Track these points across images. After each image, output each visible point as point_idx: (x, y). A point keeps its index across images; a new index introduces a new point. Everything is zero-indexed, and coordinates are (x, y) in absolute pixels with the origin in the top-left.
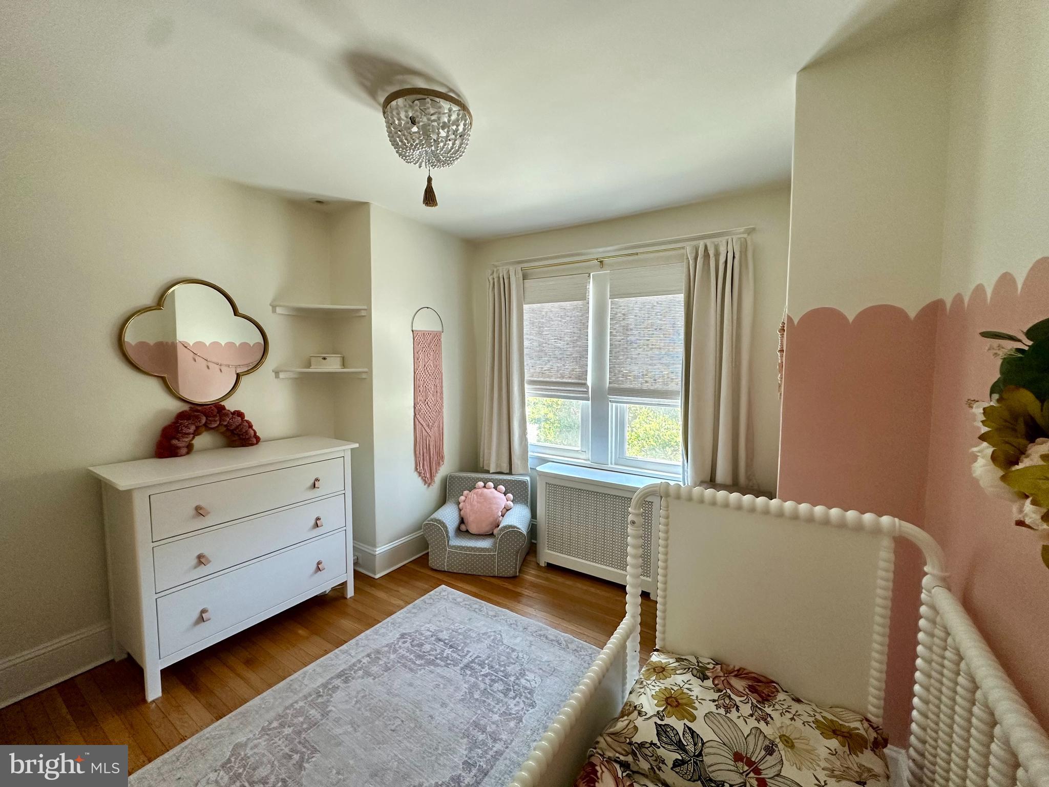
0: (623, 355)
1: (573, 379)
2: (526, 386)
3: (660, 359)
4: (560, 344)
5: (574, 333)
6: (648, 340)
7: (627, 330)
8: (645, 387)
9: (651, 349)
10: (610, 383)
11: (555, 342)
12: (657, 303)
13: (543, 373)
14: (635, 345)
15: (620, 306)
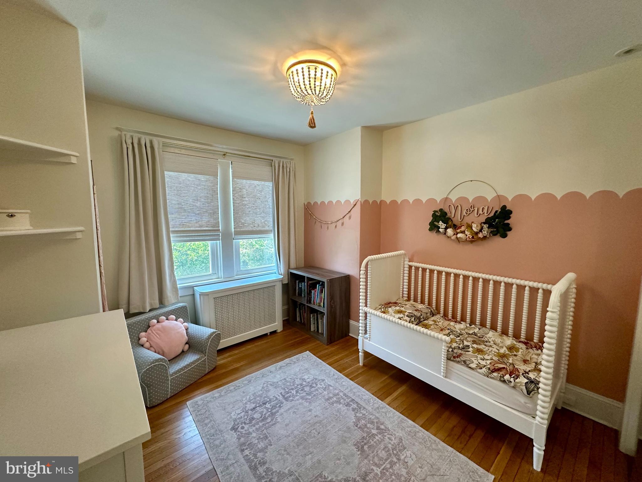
0: (241, 212)
1: (209, 227)
2: (171, 235)
3: (260, 214)
4: (198, 204)
5: (208, 197)
6: (254, 204)
7: (243, 198)
8: (254, 229)
9: (256, 209)
10: (234, 228)
11: (193, 202)
12: (257, 185)
13: (183, 225)
14: (248, 207)
15: (238, 184)
